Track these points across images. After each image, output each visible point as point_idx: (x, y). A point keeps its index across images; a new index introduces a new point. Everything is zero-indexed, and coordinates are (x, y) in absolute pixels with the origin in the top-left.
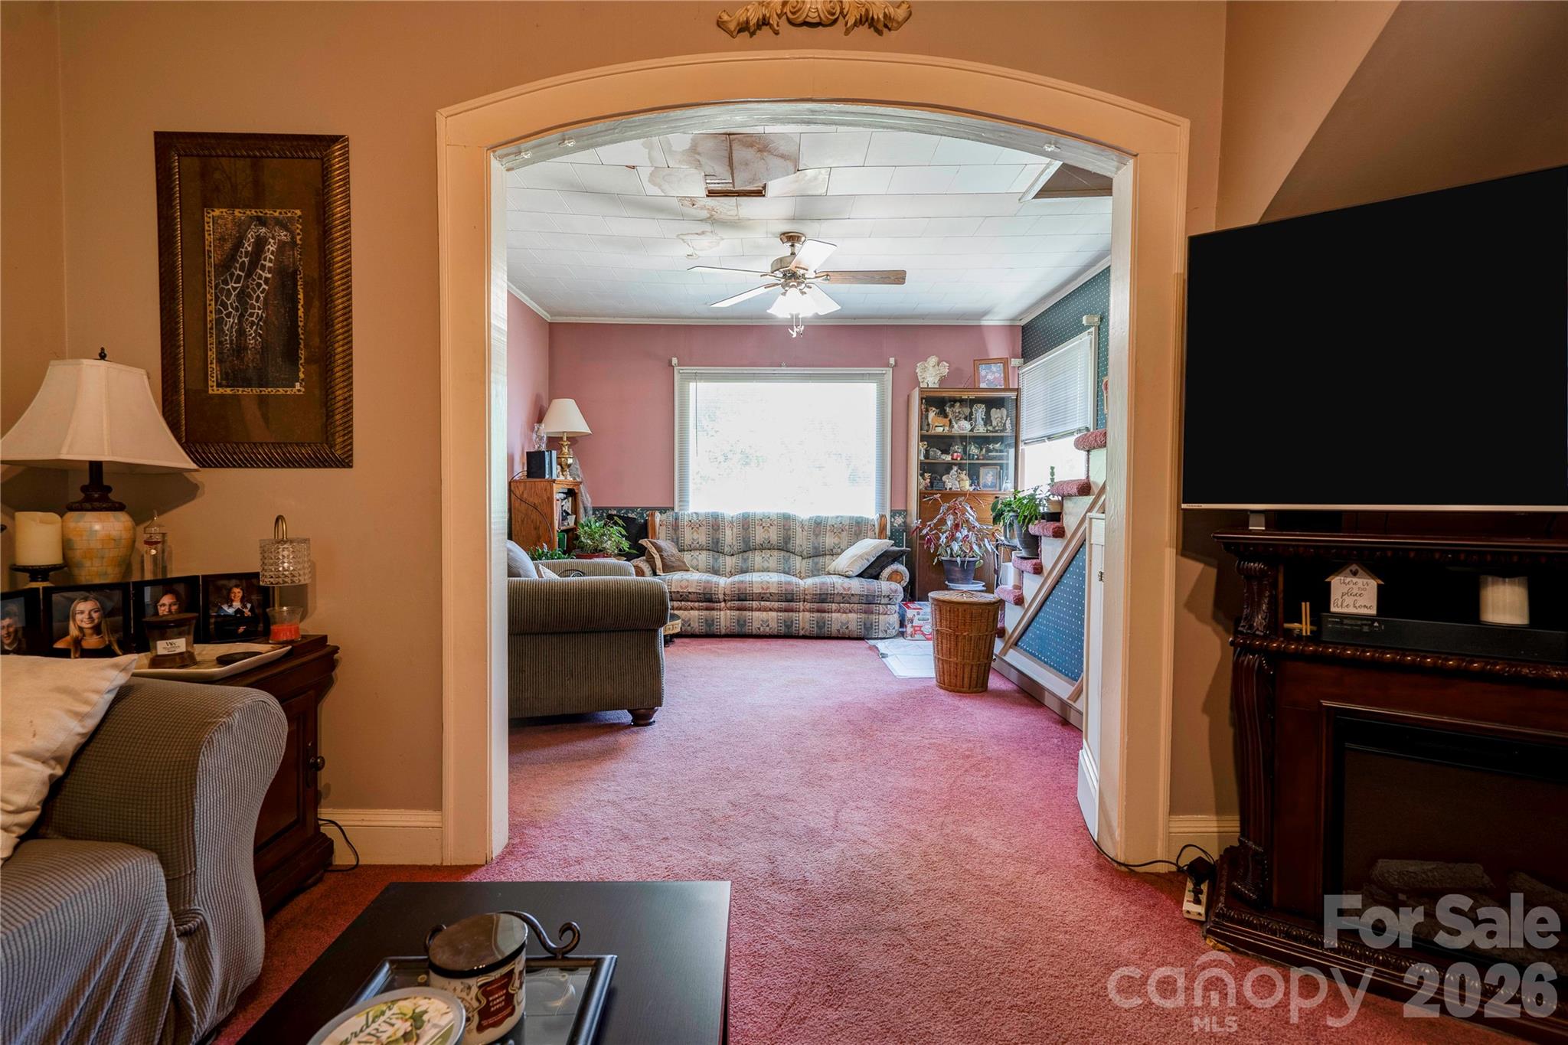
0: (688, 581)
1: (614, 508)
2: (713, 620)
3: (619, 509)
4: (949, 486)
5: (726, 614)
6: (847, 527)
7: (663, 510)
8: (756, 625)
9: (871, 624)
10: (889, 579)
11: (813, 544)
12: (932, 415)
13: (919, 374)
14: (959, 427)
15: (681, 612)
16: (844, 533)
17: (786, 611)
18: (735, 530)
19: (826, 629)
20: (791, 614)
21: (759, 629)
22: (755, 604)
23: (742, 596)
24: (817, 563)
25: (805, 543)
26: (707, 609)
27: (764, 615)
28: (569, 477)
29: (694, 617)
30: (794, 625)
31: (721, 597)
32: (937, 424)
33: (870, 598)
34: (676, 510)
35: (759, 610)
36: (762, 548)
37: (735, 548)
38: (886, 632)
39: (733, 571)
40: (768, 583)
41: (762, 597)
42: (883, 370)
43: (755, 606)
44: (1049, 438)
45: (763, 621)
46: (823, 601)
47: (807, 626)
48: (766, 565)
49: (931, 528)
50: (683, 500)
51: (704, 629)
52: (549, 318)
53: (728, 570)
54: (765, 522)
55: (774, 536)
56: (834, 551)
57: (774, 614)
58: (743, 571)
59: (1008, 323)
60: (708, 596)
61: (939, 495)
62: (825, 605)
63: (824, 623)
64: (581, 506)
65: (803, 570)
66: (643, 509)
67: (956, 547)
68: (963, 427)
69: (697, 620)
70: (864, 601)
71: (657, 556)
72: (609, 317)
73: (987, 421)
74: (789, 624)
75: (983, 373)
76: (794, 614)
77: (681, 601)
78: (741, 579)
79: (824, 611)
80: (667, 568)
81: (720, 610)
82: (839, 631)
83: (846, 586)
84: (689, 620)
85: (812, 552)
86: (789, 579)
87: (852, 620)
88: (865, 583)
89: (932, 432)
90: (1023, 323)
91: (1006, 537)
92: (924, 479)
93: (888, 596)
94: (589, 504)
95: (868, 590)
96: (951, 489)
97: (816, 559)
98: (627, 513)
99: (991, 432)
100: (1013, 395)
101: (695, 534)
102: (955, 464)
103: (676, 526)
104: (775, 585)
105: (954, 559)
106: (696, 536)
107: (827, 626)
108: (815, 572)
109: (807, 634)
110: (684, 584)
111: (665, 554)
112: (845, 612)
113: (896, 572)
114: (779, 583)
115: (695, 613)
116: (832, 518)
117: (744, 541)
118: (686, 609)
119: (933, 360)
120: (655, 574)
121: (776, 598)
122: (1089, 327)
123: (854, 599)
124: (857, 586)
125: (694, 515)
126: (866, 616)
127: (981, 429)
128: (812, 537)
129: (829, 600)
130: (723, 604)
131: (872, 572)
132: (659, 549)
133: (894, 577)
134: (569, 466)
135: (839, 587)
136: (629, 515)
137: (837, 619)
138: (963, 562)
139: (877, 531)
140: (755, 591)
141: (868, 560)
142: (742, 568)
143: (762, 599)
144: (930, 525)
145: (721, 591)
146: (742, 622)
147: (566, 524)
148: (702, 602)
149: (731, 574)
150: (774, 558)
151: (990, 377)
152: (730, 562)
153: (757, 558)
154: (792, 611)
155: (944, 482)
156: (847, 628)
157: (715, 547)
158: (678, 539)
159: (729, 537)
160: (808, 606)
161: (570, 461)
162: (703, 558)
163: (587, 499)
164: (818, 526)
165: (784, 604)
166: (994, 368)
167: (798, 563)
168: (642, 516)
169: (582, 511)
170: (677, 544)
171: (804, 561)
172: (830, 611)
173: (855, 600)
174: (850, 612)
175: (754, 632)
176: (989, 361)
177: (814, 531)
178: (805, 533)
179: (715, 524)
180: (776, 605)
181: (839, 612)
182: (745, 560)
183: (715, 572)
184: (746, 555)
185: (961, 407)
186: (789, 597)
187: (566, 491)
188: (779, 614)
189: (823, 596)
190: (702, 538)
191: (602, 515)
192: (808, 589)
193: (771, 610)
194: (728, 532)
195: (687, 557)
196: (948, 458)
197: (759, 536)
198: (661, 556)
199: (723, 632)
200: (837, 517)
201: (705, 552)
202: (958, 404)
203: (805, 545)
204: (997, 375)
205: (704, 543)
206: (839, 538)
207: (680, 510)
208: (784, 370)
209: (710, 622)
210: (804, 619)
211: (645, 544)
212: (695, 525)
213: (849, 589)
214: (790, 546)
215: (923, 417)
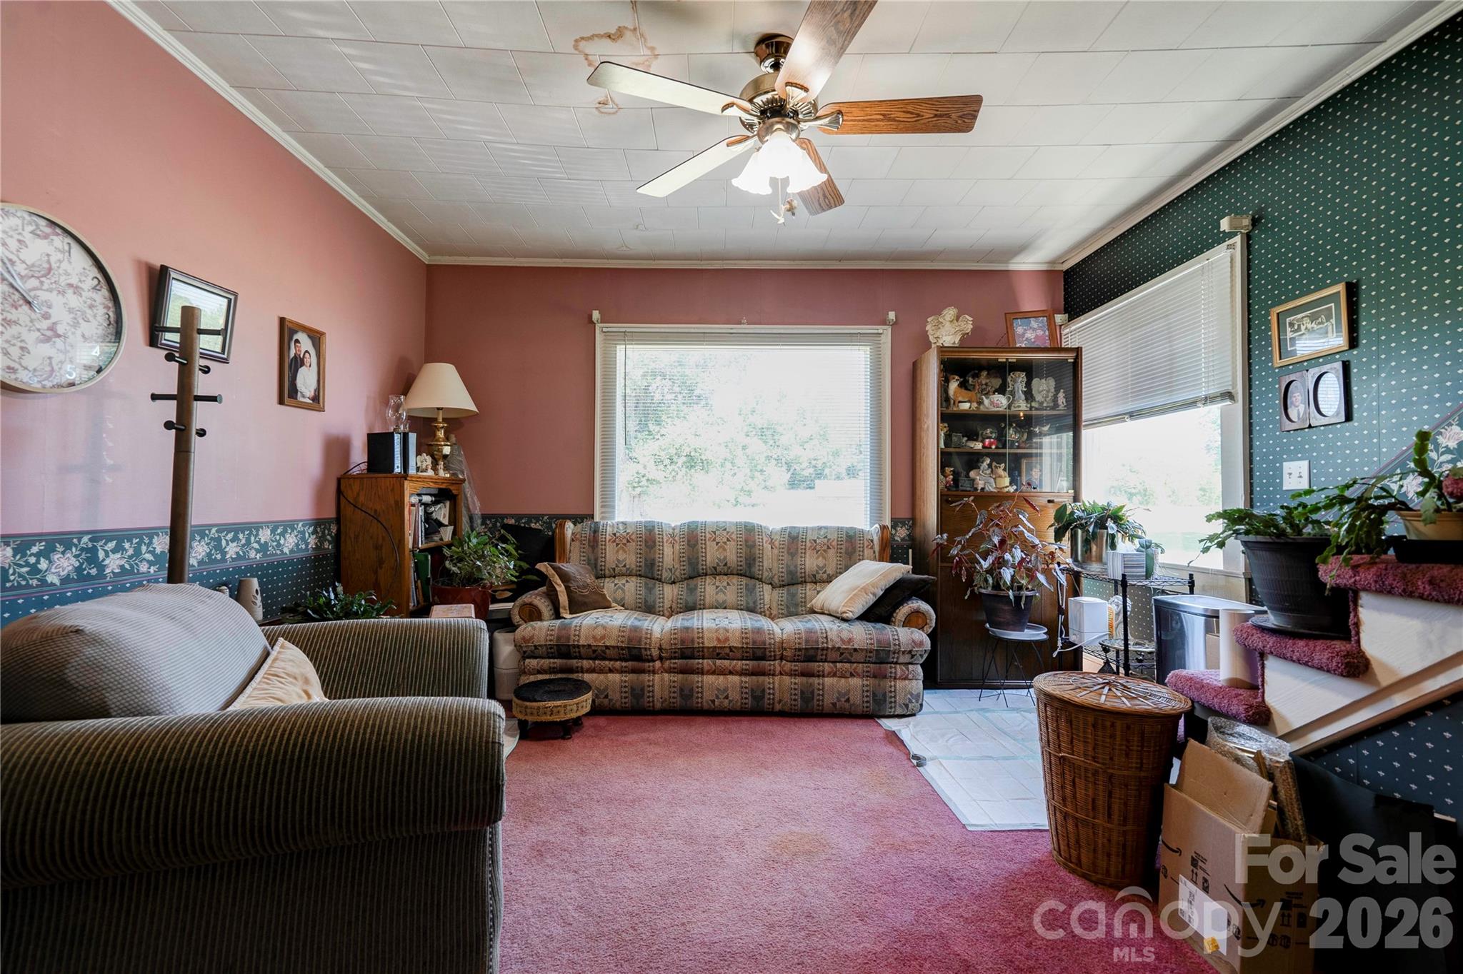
0: (604, 628)
1: (512, 516)
2: (642, 689)
3: (519, 517)
4: (980, 485)
5: (662, 680)
6: (834, 543)
7: (577, 519)
8: (708, 696)
9: (884, 695)
10: (907, 623)
11: (788, 566)
12: (953, 386)
13: (930, 332)
14: (992, 403)
15: (595, 675)
16: (832, 552)
17: (753, 674)
18: (677, 547)
19: (815, 703)
20: (761, 678)
21: (713, 701)
22: (707, 663)
23: (688, 652)
24: (794, 595)
25: (775, 565)
26: (634, 671)
27: (720, 680)
28: (442, 474)
29: (614, 681)
30: (767, 696)
31: (655, 653)
32: (960, 399)
33: (882, 654)
34: (597, 519)
35: (713, 673)
36: (715, 573)
37: (677, 573)
38: (907, 706)
39: (674, 606)
40: (727, 631)
41: (717, 653)
42: (880, 329)
43: (706, 668)
44: (1132, 415)
45: (718, 690)
46: (811, 659)
47: (787, 697)
48: (721, 597)
49: (963, 546)
50: (608, 505)
51: (628, 702)
52: (425, 258)
53: (667, 604)
54: (719, 533)
55: (732, 555)
56: (818, 577)
57: (736, 679)
58: (690, 608)
59: (1044, 267)
60: (635, 652)
61: (972, 498)
62: (814, 666)
63: (812, 693)
64: (464, 512)
65: (774, 605)
66: (552, 517)
67: (1007, 574)
68: (998, 403)
69: (618, 689)
70: (873, 659)
71: (561, 589)
72: (509, 256)
73: (1029, 395)
74: (758, 695)
75: (1019, 330)
76: (766, 679)
77: (594, 659)
78: (687, 624)
79: (812, 675)
80: (578, 606)
81: (654, 672)
82: (834, 704)
83: (845, 635)
84: (606, 688)
85: (786, 579)
86: (757, 625)
87: (856, 687)
88: (873, 632)
89: (954, 409)
90: (1066, 267)
91: (1075, 560)
92: (945, 477)
93: (910, 652)
94: (477, 512)
95: (879, 641)
96: (983, 489)
97: (792, 589)
98: (529, 522)
99: (1036, 409)
100: (1070, 357)
101: (621, 552)
102: (988, 455)
103: (594, 540)
104: (738, 634)
105: (1002, 593)
106: (621, 556)
107: (816, 698)
108: (793, 609)
109: (787, 709)
110: (599, 632)
111: (573, 585)
112: (843, 676)
113: (917, 612)
114: (744, 632)
115: (615, 678)
116: (813, 529)
117: (690, 564)
118: (601, 671)
119: (950, 313)
120: (557, 616)
121: (739, 655)
122: (1231, 235)
123: (856, 657)
124: (861, 634)
125: (621, 527)
126: (877, 681)
127: (1022, 407)
128: (786, 557)
129: (819, 658)
130: (658, 664)
131: (880, 611)
132: (565, 578)
133: (914, 620)
134: (445, 457)
135: (835, 638)
136: (533, 525)
137: (832, 686)
138: (1018, 598)
139: (877, 548)
140: (706, 644)
141: (874, 594)
142: (687, 602)
143: (719, 656)
144: (960, 542)
145: (655, 644)
146: (687, 692)
147: (436, 538)
148: (626, 660)
149: (672, 613)
150: (732, 589)
151: (1030, 335)
152: (669, 593)
153: (709, 588)
154: (763, 674)
155: (973, 480)
156: (848, 700)
157: (649, 572)
158: (596, 560)
159: (669, 556)
160: (788, 666)
161: (447, 450)
162: (631, 587)
163: (474, 503)
164: (794, 541)
165: (750, 664)
166: (1034, 323)
167: (768, 595)
168: (550, 527)
169: (465, 520)
170: (596, 567)
171: (776, 592)
172: (821, 675)
173: (860, 657)
174: (852, 675)
175: (706, 706)
176: (1026, 316)
177: (789, 549)
178: (776, 551)
179: (648, 538)
180: (739, 664)
181: (834, 675)
182: (692, 590)
183: (649, 608)
184: (692, 582)
185: (989, 375)
186: (759, 653)
187: (435, 492)
188: (744, 679)
189: (812, 652)
190: (630, 558)
191: (494, 525)
192: (789, 641)
193: (731, 673)
194: (668, 550)
195: (608, 587)
196: (978, 446)
197: (711, 555)
198: (567, 588)
199: (658, 705)
200: (820, 528)
201: (634, 579)
202: (984, 373)
203: (777, 568)
204: (1040, 333)
205: (633, 566)
206: (824, 558)
207: (603, 518)
208: (745, 328)
209: (637, 692)
210: (782, 685)
211: (543, 570)
212: (622, 541)
213: (850, 640)
214: (755, 570)
215: (943, 388)
